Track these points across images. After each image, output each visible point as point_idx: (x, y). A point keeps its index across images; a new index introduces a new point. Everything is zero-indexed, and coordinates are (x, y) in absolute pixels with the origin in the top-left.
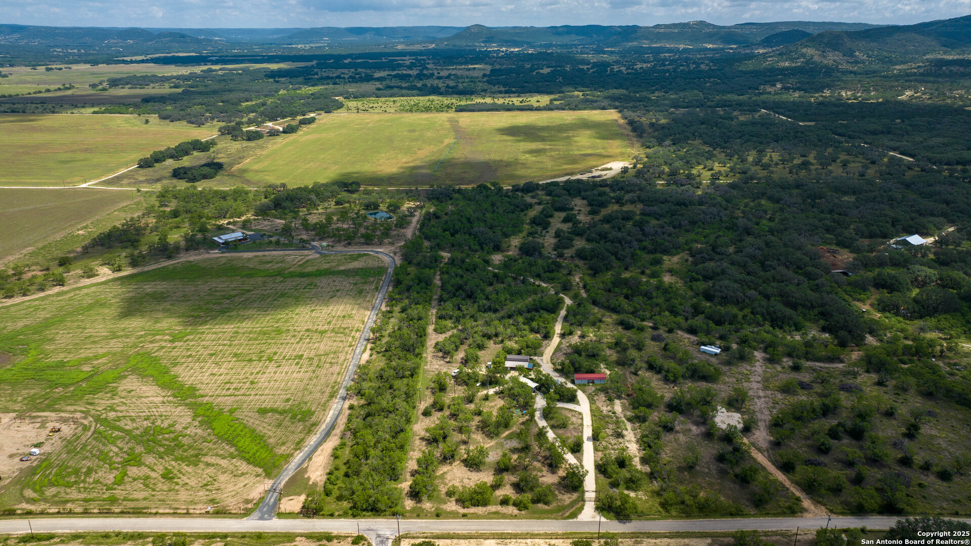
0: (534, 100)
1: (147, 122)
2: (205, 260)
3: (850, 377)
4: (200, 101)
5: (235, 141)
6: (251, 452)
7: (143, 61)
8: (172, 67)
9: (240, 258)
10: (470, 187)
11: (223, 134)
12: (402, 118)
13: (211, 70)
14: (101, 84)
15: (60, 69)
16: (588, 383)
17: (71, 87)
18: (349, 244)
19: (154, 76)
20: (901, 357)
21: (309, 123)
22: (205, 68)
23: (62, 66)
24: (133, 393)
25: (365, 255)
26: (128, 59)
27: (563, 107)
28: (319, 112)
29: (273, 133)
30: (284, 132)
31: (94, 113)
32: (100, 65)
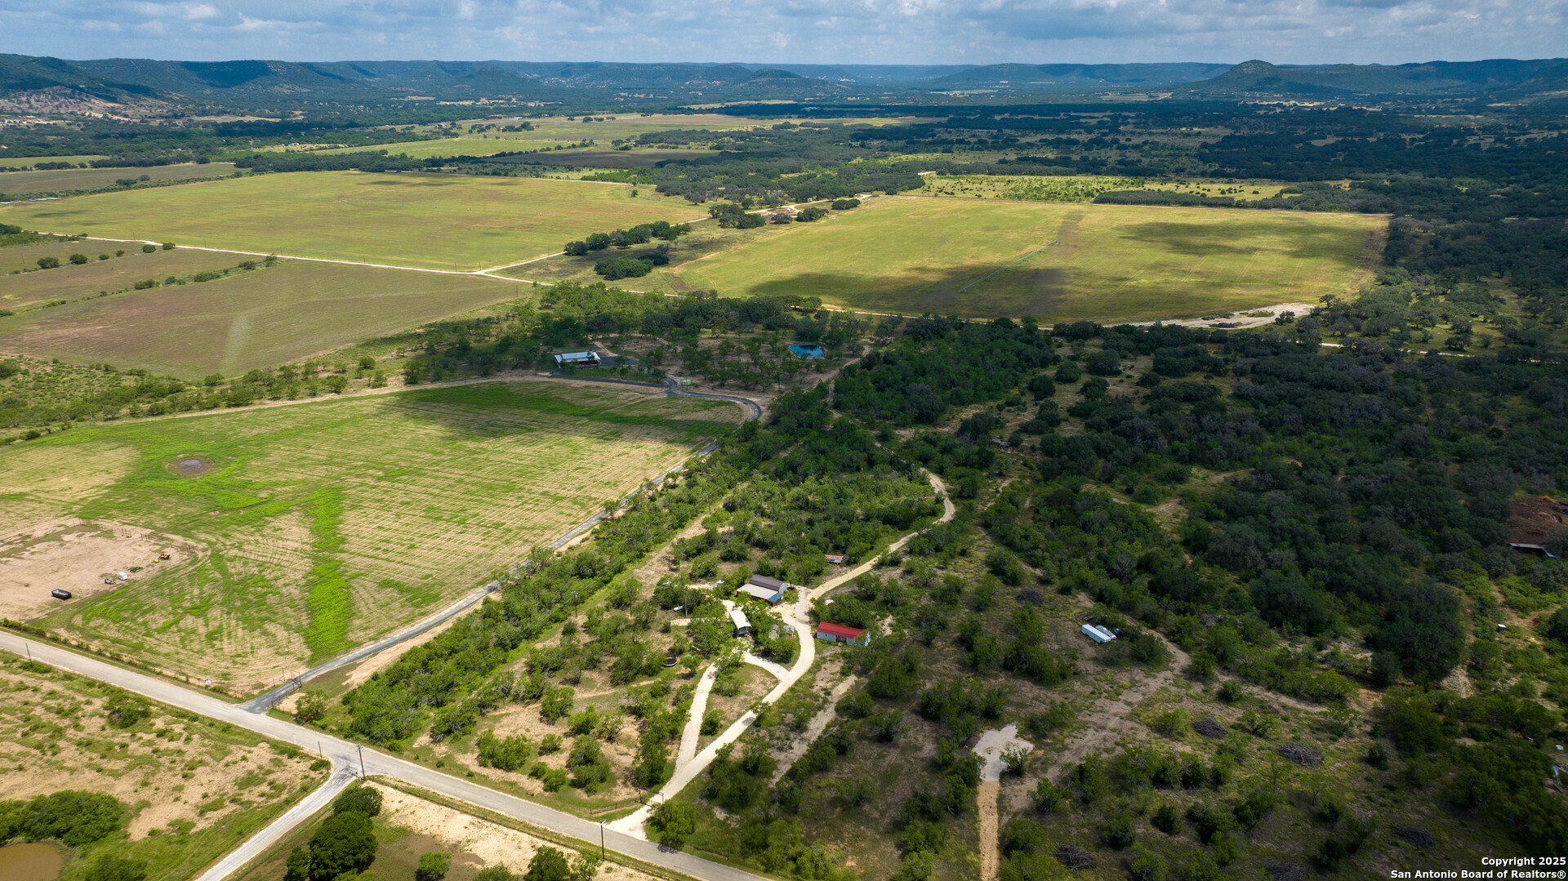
0: (1247, 191)
1: (635, 194)
2: (519, 384)
3: (1324, 735)
4: (726, 168)
5: (723, 227)
6: (321, 630)
7: (711, 111)
8: (744, 120)
9: (564, 387)
10: (984, 321)
11: (715, 216)
12: (993, 208)
13: (787, 126)
14: (629, 140)
15: (601, 120)
16: (838, 641)
17: (591, 143)
18: (722, 385)
19: (704, 131)
20: (1474, 725)
21: (847, 208)
22: (780, 122)
23: (604, 117)
24: (278, 533)
25: (729, 403)
26: (696, 107)
27: (1289, 204)
28: (875, 193)
29: (782, 220)
30: (799, 219)
31: (584, 178)
32: (654, 116)
